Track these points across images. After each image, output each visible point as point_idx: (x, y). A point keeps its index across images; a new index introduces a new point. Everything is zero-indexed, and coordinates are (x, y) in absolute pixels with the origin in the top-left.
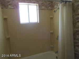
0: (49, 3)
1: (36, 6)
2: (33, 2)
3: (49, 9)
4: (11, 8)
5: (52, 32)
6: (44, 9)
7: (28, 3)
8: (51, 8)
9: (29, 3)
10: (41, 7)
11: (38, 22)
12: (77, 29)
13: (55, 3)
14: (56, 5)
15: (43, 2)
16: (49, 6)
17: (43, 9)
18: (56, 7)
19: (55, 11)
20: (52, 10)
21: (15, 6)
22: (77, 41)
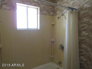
0: (51, 7)
1: (36, 10)
2: (34, 4)
3: (50, 14)
4: (5, 9)
5: (53, 40)
6: (46, 14)
7: (28, 5)
8: (53, 14)
9: (30, 5)
10: (42, 12)
11: (37, 28)
12: (82, 38)
13: (57, 8)
14: (59, 11)
15: (45, 6)
16: (51, 11)
17: (44, 14)
18: (59, 13)
19: (58, 17)
20: (53, 15)
21: (11, 7)
22: (82, 50)
